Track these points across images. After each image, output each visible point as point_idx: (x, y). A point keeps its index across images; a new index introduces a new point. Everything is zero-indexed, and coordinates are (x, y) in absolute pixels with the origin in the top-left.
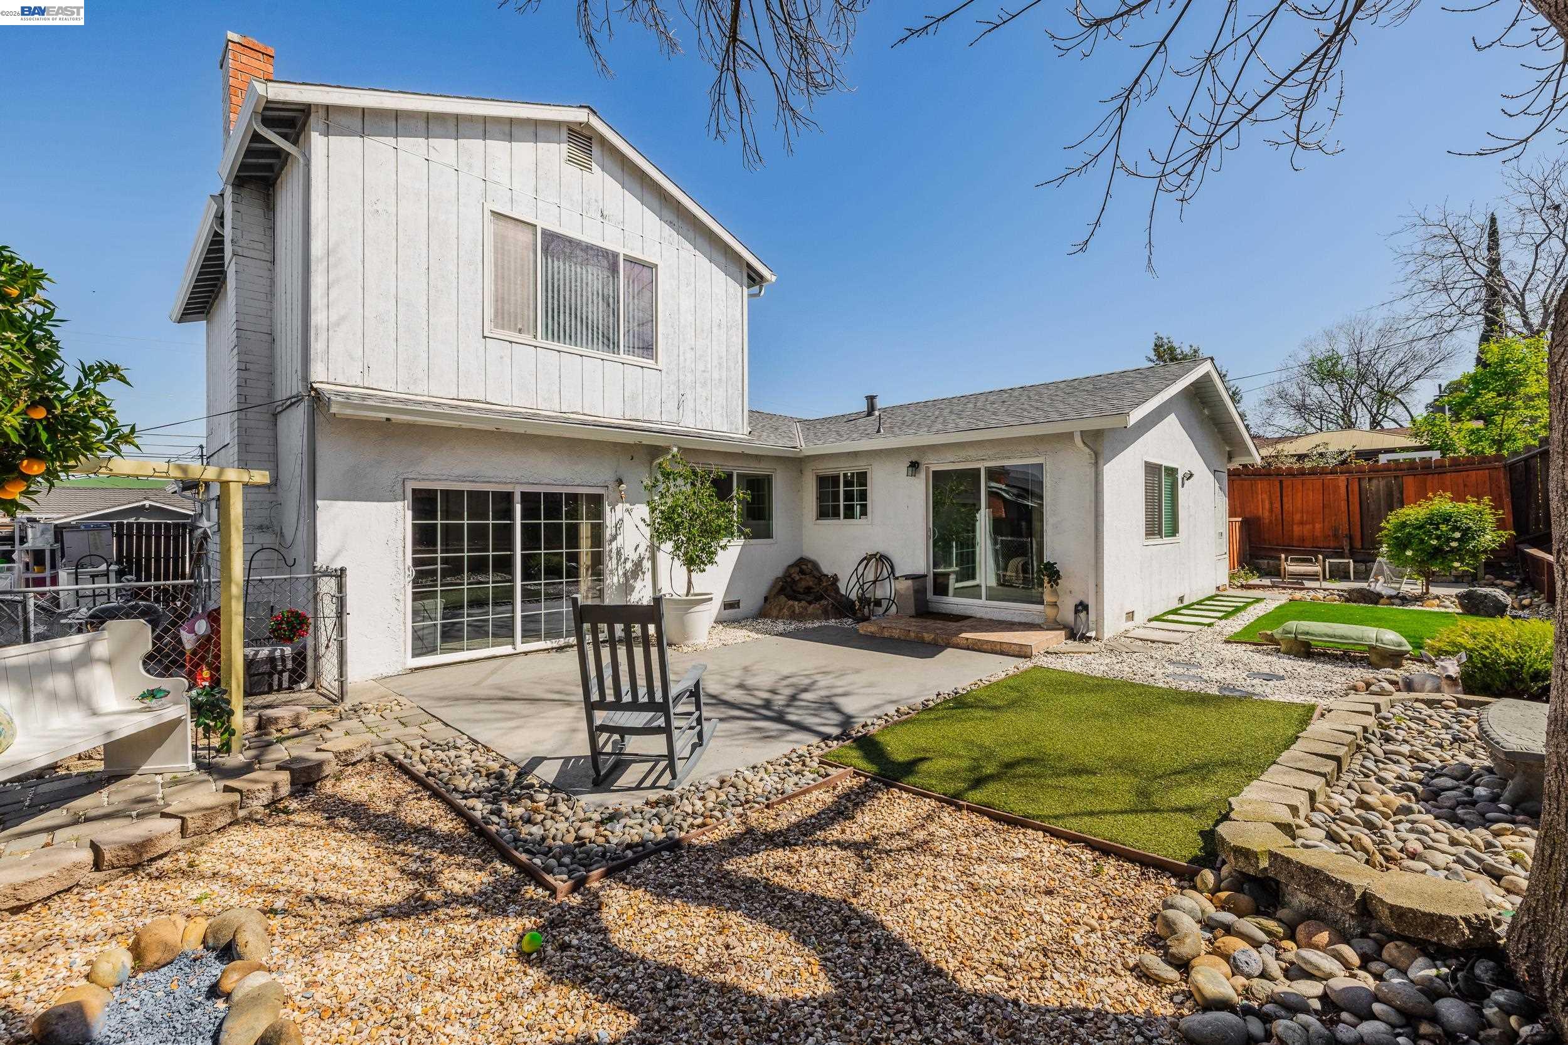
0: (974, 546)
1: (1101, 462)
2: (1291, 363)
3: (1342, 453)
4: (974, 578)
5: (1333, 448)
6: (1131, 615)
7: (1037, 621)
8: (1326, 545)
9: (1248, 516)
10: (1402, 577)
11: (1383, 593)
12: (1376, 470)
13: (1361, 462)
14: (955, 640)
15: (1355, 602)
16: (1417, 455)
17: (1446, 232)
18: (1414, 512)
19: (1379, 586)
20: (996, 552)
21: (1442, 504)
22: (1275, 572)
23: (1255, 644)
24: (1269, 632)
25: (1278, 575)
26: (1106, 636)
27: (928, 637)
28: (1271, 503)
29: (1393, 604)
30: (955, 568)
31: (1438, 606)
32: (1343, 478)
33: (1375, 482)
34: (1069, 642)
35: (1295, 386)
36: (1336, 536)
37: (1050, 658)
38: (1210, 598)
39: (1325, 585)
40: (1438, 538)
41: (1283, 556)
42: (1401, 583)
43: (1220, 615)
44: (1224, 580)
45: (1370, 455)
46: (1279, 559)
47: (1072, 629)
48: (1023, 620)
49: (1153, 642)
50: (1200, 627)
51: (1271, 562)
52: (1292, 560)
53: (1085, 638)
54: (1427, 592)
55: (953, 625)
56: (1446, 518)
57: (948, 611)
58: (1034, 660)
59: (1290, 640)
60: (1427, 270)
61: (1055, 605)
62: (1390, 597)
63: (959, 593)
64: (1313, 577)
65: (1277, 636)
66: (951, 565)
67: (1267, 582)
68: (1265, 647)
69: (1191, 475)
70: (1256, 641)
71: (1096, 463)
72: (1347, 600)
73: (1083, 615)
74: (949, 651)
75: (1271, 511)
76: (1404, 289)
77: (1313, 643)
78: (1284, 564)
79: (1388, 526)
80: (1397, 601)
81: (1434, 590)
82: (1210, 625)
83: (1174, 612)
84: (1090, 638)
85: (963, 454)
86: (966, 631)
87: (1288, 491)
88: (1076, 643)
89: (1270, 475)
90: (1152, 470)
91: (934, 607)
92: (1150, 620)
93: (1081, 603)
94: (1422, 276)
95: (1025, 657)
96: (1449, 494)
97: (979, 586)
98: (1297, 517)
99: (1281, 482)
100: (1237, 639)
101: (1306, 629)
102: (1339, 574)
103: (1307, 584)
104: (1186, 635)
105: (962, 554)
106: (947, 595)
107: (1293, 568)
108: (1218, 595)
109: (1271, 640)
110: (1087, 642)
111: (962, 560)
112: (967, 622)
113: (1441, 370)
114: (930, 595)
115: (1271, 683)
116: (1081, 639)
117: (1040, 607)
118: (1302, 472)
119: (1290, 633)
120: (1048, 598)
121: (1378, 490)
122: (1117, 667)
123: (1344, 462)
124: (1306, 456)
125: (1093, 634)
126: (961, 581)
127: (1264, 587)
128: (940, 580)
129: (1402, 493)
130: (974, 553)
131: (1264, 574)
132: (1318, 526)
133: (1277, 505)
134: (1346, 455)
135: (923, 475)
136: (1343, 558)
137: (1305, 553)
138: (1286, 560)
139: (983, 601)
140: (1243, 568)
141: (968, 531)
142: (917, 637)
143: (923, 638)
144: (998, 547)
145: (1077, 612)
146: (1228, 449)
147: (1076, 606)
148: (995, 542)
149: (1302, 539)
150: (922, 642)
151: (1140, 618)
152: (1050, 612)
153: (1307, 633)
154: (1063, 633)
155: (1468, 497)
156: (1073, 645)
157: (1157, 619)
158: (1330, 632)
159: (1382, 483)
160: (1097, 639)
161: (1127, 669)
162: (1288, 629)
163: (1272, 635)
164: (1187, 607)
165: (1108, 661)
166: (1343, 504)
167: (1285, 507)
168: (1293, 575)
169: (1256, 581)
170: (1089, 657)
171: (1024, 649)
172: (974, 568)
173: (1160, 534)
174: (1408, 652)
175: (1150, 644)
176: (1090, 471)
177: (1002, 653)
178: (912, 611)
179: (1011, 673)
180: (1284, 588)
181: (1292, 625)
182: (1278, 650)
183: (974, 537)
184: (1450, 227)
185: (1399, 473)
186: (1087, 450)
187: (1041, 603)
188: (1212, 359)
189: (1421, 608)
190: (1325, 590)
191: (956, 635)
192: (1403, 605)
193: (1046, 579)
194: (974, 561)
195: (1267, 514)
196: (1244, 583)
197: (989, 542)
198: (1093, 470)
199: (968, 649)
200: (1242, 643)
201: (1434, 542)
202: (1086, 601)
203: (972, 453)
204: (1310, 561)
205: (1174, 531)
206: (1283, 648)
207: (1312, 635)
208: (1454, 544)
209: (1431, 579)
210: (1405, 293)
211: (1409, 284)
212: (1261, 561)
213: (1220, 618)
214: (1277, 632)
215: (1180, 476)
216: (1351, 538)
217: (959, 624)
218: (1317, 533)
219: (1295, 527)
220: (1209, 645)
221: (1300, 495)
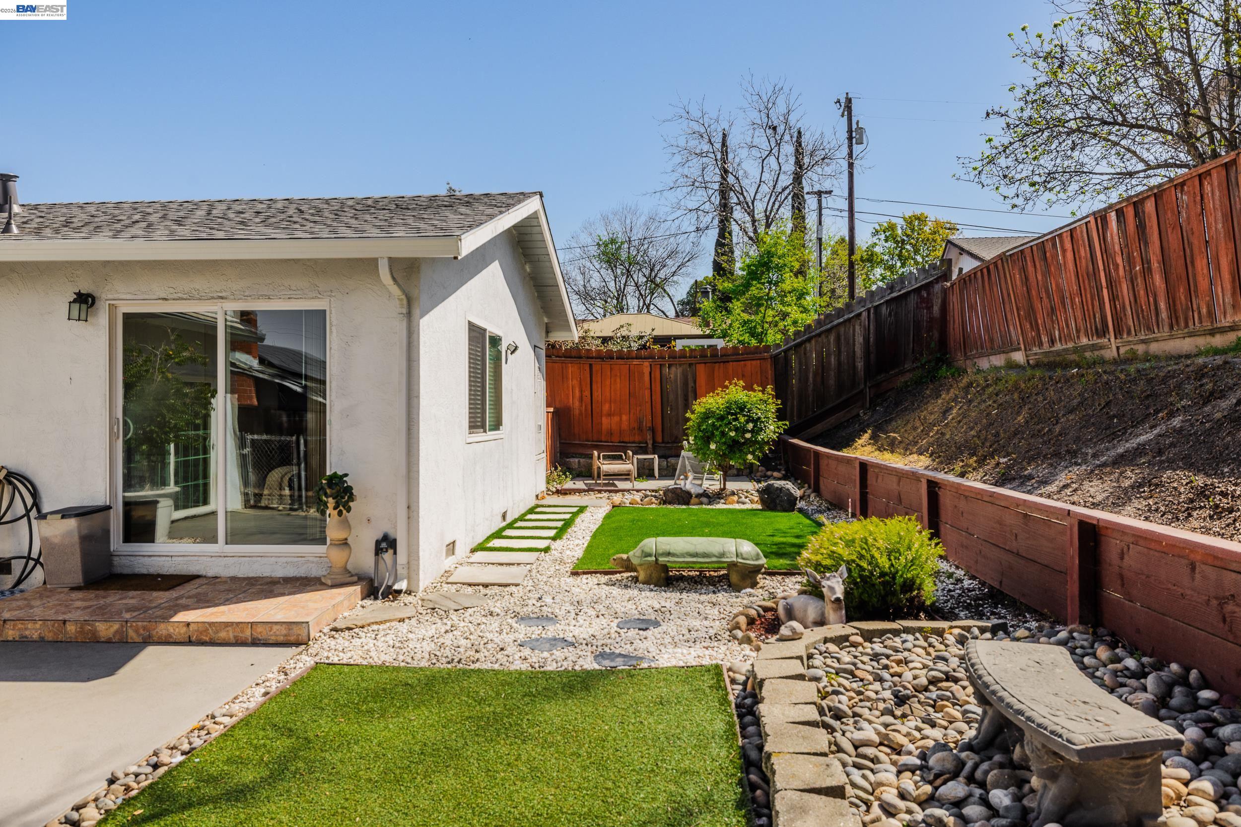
0: (206, 451)
1: (416, 312)
2: (574, 244)
3: (641, 337)
4: (206, 502)
5: (634, 333)
6: (451, 547)
7: (315, 572)
8: (632, 439)
9: (558, 406)
10: (703, 473)
11: (692, 491)
12: (673, 356)
13: (657, 347)
14: (162, 629)
15: (670, 503)
16: (706, 342)
17: (703, 130)
18: (713, 402)
19: (689, 484)
20: (243, 457)
21: (736, 393)
22: (585, 473)
23: (606, 573)
24: (625, 556)
25: (590, 475)
26: (422, 586)
27: (105, 629)
28: (581, 391)
29: (701, 503)
30: (172, 488)
31: (738, 502)
32: (646, 364)
33: (673, 369)
34: (368, 602)
35: (577, 271)
36: (640, 429)
37: (342, 640)
38: (531, 511)
39: (639, 485)
40: (736, 430)
41: (596, 453)
42: (702, 479)
43: (552, 533)
44: (542, 486)
45: (664, 340)
46: (591, 457)
47: (371, 581)
48: (291, 572)
49: (486, 586)
50: (537, 554)
51: (582, 460)
52: (605, 457)
53: (392, 594)
54: (724, 488)
55: (161, 597)
56: (742, 408)
57: (152, 571)
58: (314, 648)
59: (649, 562)
60: (690, 164)
61: (345, 543)
62: (699, 496)
63: (177, 531)
64: (625, 476)
65: (635, 561)
66: (164, 483)
67: (580, 484)
68: (618, 576)
69: (516, 348)
70: (606, 567)
71: (409, 314)
72: (665, 503)
73: (388, 556)
74: (151, 651)
75: (581, 399)
76: (669, 180)
77: (669, 564)
78: (596, 463)
79: (692, 417)
80: (704, 500)
81: (731, 486)
82: (546, 550)
83: (498, 535)
84: (399, 592)
85: (184, 285)
86: (186, 608)
87: (597, 378)
88: (379, 602)
89: (581, 357)
90: (476, 333)
91: (122, 565)
92: (473, 551)
93: (385, 538)
94: (686, 171)
95: (297, 644)
96: (742, 383)
97: (214, 513)
98: (606, 407)
99: (591, 365)
100: (585, 568)
101: (667, 548)
102: (645, 472)
103: (621, 485)
104: (524, 570)
105: (186, 463)
106: (152, 541)
107: (608, 467)
108: (538, 506)
109: (628, 566)
110: (395, 599)
111: (186, 472)
112: (190, 588)
113: (690, 270)
114: (116, 542)
115: (648, 633)
116: (385, 596)
117: (319, 549)
118: (610, 356)
119: (650, 555)
120: (333, 532)
121: (676, 376)
122: (448, 639)
123: (644, 347)
124: (611, 338)
125: (402, 585)
126: (185, 507)
127: (580, 491)
128: (138, 513)
129: (695, 382)
130: (206, 462)
131: (578, 475)
132: (624, 418)
133: (587, 393)
134: (646, 339)
135: (102, 319)
136: (646, 453)
137: (617, 451)
138: (599, 458)
139: (220, 547)
140: (556, 468)
141: (196, 428)
142: (82, 632)
143: (94, 633)
144: (246, 451)
145: (378, 551)
146: (546, 320)
147: (378, 543)
148: (242, 444)
149: (610, 433)
150: (93, 641)
151: (462, 550)
152: (337, 556)
153: (669, 554)
154: (357, 589)
155: (755, 386)
156: (376, 608)
157: (480, 548)
158: (691, 549)
159: (679, 371)
160: (409, 592)
161: (463, 642)
162: (647, 550)
163: (628, 559)
164: (510, 526)
165: (432, 631)
166: (647, 393)
167: (595, 394)
168: (607, 475)
169: (569, 484)
170: (404, 627)
171: (296, 630)
172: (206, 486)
173: (483, 426)
174: (762, 566)
175: (483, 591)
176: (401, 327)
177: (255, 643)
178: (78, 578)
179: (274, 687)
180: (600, 491)
181: (650, 543)
182: (636, 580)
183: (206, 438)
184: (706, 126)
185: (693, 361)
186: (395, 290)
187: (322, 541)
188: (541, 195)
189: (725, 507)
190: (638, 491)
191: (166, 618)
192: (709, 503)
193: (331, 502)
194: (206, 476)
195: (577, 404)
196: (559, 487)
197: (231, 443)
198: (404, 324)
199: (189, 642)
200: (591, 573)
201: (733, 434)
202: (392, 535)
203: (199, 284)
204: (620, 458)
205: (497, 425)
206: (642, 577)
207: (673, 555)
208: (748, 436)
209: (729, 473)
210: (672, 185)
211: (676, 175)
212: (572, 460)
213: (554, 539)
214: (634, 555)
215: (503, 348)
216: (653, 430)
217: (174, 594)
218: (625, 425)
219: (604, 419)
220: (555, 581)
221: (608, 382)
